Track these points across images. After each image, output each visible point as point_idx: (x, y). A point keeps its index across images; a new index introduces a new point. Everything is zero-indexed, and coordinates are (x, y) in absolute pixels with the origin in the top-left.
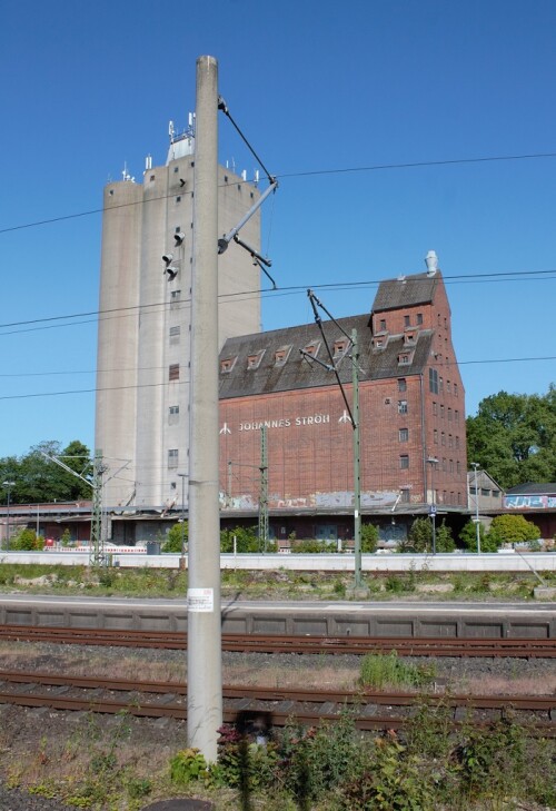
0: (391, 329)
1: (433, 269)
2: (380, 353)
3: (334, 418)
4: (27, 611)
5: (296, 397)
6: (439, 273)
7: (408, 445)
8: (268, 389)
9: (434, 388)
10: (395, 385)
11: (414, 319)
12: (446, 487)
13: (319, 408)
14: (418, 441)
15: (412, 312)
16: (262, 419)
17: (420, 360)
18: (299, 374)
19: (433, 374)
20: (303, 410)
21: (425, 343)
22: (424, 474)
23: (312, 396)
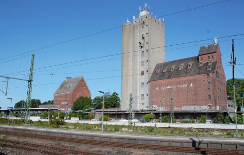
0: (204, 60)
1: (216, 43)
2: (201, 67)
3: (188, 85)
5: (177, 79)
6: (218, 44)
7: (210, 93)
8: (169, 77)
9: (218, 76)
10: (206, 76)
11: (211, 57)
12: (221, 105)
13: (184, 83)
14: (213, 92)
15: (210, 55)
16: (168, 86)
17: (214, 68)
18: (177, 74)
19: (217, 72)
20: (179, 83)
21: (215, 64)
22: (215, 101)
23: (182, 79)
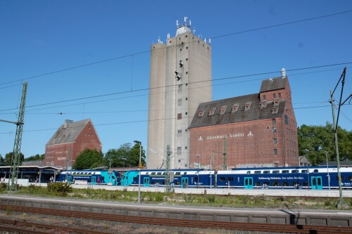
0: (268, 99)
1: (284, 75)
2: (264, 109)
3: (246, 134)
4: (195, 214)
5: (230, 126)
6: (286, 77)
7: (277, 145)
8: (218, 123)
9: (286, 122)
10: (271, 122)
11: (277, 95)
12: (291, 162)
13: (239, 130)
14: (281, 144)
15: (276, 92)
16: (216, 135)
17: (281, 111)
18: (230, 118)
19: (286, 117)
20: (233, 131)
21: (282, 104)
22: (283, 156)
23: (237, 125)
